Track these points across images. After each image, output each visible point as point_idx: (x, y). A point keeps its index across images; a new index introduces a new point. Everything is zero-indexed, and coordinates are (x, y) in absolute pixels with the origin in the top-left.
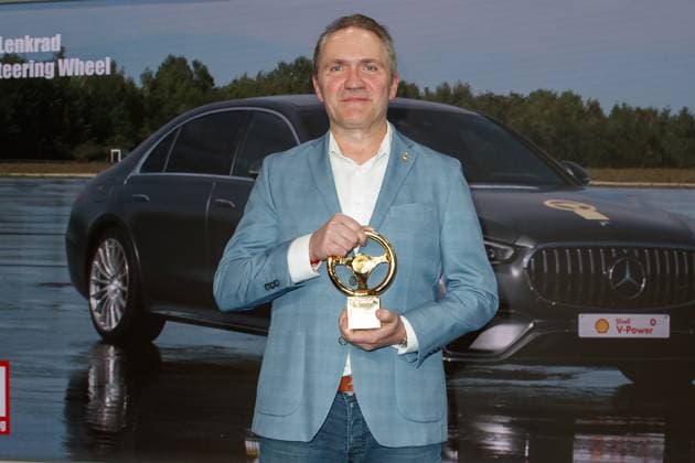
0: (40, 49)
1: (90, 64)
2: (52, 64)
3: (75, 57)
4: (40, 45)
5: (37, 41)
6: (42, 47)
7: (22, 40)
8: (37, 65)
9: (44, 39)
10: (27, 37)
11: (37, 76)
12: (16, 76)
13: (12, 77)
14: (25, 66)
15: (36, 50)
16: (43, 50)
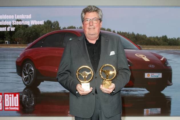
0: (26, 18)
1: (39, 22)
2: (29, 22)
3: (35, 20)
4: (26, 17)
5: (25, 16)
6: (27, 17)
7: (21, 16)
8: (25, 22)
9: (27, 15)
10: (23, 15)
11: (25, 24)
12: (20, 24)
13: (19, 25)
14: (22, 22)
15: (25, 18)
16: (27, 18)
